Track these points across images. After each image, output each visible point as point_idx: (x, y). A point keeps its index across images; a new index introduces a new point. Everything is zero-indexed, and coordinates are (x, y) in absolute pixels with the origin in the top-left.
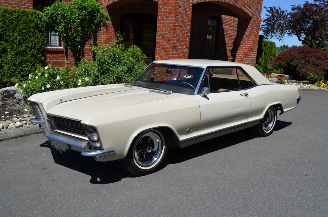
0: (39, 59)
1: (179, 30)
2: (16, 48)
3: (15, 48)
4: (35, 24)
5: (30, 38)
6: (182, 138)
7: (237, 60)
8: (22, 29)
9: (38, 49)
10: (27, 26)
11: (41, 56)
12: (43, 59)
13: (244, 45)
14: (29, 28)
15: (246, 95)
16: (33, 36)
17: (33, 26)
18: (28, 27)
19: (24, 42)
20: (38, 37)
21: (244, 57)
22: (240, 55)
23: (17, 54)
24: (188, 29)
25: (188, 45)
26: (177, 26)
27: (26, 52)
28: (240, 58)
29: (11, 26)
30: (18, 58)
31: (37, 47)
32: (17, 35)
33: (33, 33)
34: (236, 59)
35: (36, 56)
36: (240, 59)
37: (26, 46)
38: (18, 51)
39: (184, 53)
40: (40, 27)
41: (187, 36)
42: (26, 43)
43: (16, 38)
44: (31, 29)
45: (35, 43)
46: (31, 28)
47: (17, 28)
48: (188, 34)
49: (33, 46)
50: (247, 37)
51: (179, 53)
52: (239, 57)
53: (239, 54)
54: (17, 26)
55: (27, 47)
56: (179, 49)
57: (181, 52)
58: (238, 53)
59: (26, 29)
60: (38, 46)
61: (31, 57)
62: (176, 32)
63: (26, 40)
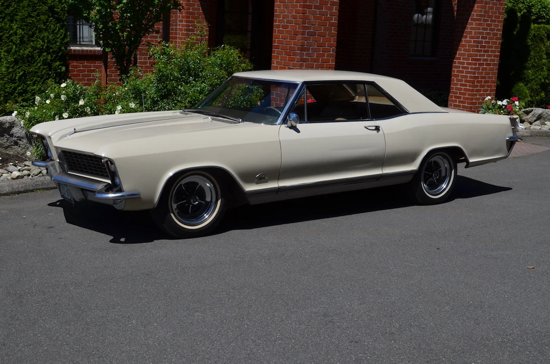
0: (55, 70)
1: (314, 13)
2: (16, 51)
3: (13, 51)
4: (49, 7)
5: (39, 32)
6: (249, 188)
7: (456, 70)
8: (26, 17)
9: (54, 52)
10: (35, 11)
11: (59, 65)
12: (62, 70)
13: (468, 39)
14: (38, 15)
15: (377, 129)
16: (46, 30)
17: (46, 11)
18: (36, 13)
19: (28, 40)
20: (54, 31)
21: (468, 64)
22: (461, 61)
23: (16, 62)
24: (334, 11)
25: (333, 41)
26: (310, 7)
27: (32, 57)
28: (461, 66)
29: (7, 11)
30: (18, 68)
31: (52, 48)
32: (17, 28)
33: (45, 24)
34: (453, 69)
35: (50, 65)
36: (461, 69)
37: (32, 47)
38: (19, 56)
39: (325, 58)
40: (57, 13)
41: (332, 25)
42: (33, 41)
43: (16, 34)
44: (41, 16)
45: (49, 42)
46: (42, 14)
47: (17, 15)
48: (334, 20)
49: (44, 47)
50: (474, 23)
51: (315, 57)
52: (459, 63)
53: (459, 59)
54: (17, 11)
55: (34, 48)
56: (314, 50)
57: (318, 55)
58: (458, 56)
59: (33, 17)
60: (55, 47)
61: (42, 67)
62: (307, 18)
63: (32, 36)
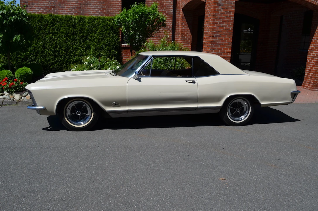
0: (112, 53)
1: (219, 26)
2: (96, 45)
3: (95, 45)
4: (110, 27)
5: (106, 37)
7: (309, 55)
8: (101, 32)
9: (112, 46)
10: (104, 29)
11: (114, 51)
12: (116, 53)
13: (316, 40)
14: (106, 30)
16: (109, 36)
17: (109, 29)
18: (105, 30)
19: (101, 41)
20: (112, 37)
21: (315, 53)
22: (312, 51)
23: (96, 50)
24: (231, 24)
25: (230, 39)
26: (217, 23)
27: (103, 47)
28: (312, 53)
29: (94, 29)
30: (97, 52)
31: (111, 44)
32: (97, 36)
33: (108, 34)
35: (110, 51)
36: (311, 55)
37: (103, 44)
38: (97, 47)
39: (226, 48)
40: (114, 29)
41: (229, 32)
42: (103, 41)
43: (96, 38)
44: (107, 31)
45: (109, 41)
46: (107, 30)
47: (98, 31)
48: (231, 29)
49: (108, 44)
51: (220, 47)
54: (97, 29)
55: (104, 44)
56: (219, 44)
57: (222, 47)
58: (310, 49)
59: (103, 31)
60: (112, 44)
61: (107, 52)
62: (215, 28)
63: (103, 39)
